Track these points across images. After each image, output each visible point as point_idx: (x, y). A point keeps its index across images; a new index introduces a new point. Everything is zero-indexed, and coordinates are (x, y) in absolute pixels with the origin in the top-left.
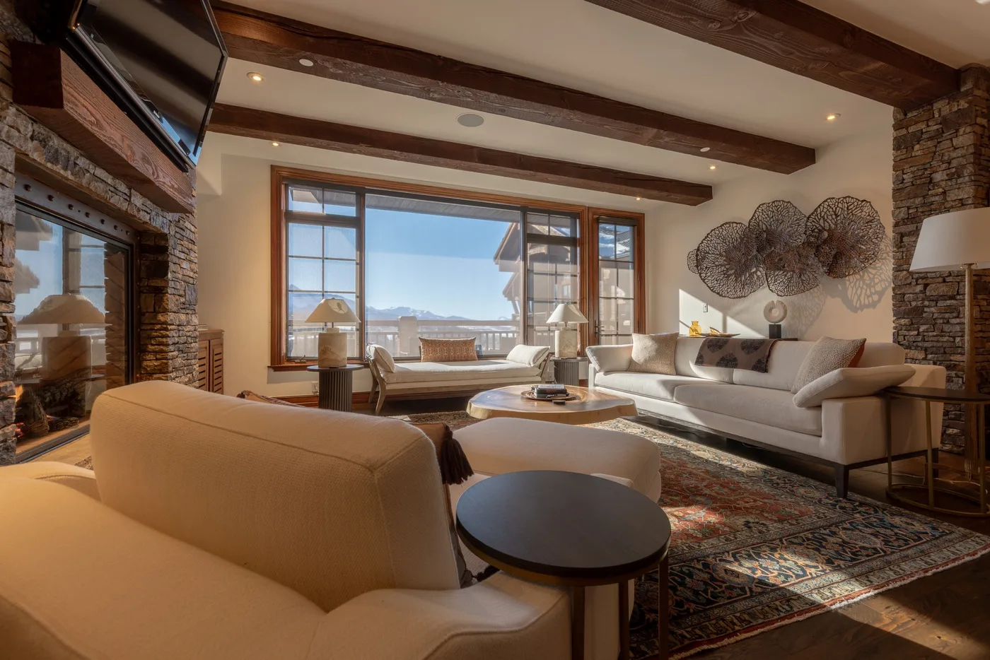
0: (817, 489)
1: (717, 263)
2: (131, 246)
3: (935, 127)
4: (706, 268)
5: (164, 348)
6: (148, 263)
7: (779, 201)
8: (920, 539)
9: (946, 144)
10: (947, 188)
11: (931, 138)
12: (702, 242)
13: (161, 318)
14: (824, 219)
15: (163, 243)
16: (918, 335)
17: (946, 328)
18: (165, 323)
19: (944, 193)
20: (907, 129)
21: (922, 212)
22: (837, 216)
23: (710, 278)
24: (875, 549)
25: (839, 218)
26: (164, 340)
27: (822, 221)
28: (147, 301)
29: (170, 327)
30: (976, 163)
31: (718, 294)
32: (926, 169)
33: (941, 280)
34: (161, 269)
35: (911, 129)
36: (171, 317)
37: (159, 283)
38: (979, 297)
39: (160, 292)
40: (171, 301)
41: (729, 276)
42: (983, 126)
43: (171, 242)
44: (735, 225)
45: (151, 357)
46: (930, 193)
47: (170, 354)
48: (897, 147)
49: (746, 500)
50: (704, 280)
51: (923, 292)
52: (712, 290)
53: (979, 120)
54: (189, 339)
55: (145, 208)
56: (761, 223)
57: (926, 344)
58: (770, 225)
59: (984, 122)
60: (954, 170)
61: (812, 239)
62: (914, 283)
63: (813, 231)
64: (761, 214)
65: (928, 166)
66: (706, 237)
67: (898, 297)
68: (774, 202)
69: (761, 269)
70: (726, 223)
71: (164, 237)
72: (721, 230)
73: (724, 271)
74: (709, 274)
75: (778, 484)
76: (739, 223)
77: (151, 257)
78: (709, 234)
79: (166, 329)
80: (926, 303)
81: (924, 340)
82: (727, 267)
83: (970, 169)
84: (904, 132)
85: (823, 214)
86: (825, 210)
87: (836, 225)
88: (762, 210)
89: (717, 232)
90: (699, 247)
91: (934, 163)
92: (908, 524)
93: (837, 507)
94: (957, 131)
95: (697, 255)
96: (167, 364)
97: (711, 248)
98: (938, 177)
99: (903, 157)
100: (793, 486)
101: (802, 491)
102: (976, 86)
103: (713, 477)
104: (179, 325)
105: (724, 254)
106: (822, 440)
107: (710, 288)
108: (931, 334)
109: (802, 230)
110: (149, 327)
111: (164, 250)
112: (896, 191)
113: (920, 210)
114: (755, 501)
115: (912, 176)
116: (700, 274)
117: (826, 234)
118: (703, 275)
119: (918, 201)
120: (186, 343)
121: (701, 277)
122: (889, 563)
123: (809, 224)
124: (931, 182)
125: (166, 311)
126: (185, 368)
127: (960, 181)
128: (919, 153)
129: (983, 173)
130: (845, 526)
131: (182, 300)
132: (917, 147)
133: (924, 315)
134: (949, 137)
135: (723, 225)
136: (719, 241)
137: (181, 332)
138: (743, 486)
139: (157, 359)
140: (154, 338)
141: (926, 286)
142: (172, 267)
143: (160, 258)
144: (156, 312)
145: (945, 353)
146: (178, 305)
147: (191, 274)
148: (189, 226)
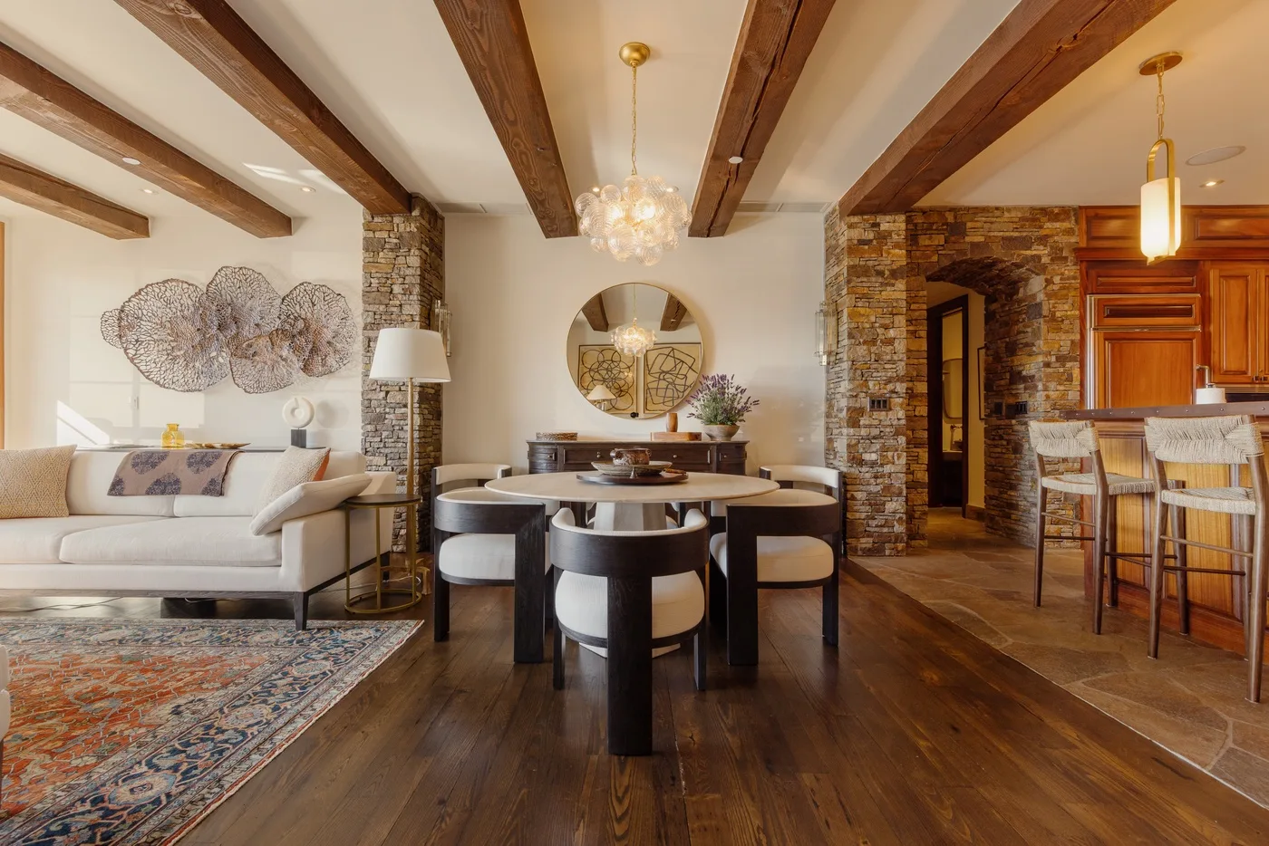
0: (275, 629)
1: (155, 337)
3: (396, 241)
4: (137, 341)
7: (249, 269)
8: (364, 644)
9: (401, 260)
10: (403, 302)
11: (392, 250)
12: (130, 301)
14: (300, 304)
16: (381, 441)
17: (401, 434)
19: (401, 305)
20: (374, 232)
21: (385, 320)
22: (314, 305)
23: (142, 358)
24: (324, 673)
25: (315, 307)
27: (298, 307)
30: (422, 285)
31: (158, 383)
32: (388, 278)
33: (397, 388)
35: (378, 235)
38: (423, 406)
41: (174, 359)
42: (426, 253)
44: (185, 286)
46: (391, 302)
48: (366, 249)
49: (179, 677)
50: (132, 360)
51: (385, 398)
52: (147, 377)
53: (424, 247)
56: (223, 292)
57: (387, 451)
58: (236, 297)
59: (427, 250)
60: (407, 286)
61: (287, 327)
62: (378, 390)
63: (288, 317)
64: (224, 280)
65: (389, 276)
66: (136, 294)
67: (366, 402)
68: (241, 268)
69: (224, 354)
70: (172, 280)
72: (163, 289)
73: (166, 350)
74: (142, 351)
75: (228, 639)
76: (192, 285)
78: (141, 290)
80: (387, 410)
81: (385, 447)
82: (174, 344)
83: (417, 290)
84: (371, 234)
85: (299, 298)
86: (301, 295)
87: (312, 314)
88: (226, 275)
89: (157, 290)
90: (123, 307)
91: (394, 276)
92: (357, 634)
93: (295, 642)
94: (410, 250)
95: (120, 319)
97: (145, 312)
98: (397, 289)
99: (371, 260)
100: (247, 636)
101: (257, 638)
102: (421, 215)
103: (131, 662)
105: (168, 325)
106: (282, 570)
107: (143, 373)
108: (390, 440)
109: (275, 312)
112: (366, 293)
113: (384, 318)
114: (193, 673)
115: (377, 281)
116: (126, 350)
117: (300, 324)
118: (131, 352)
119: (382, 308)
121: (127, 354)
122: (335, 681)
123: (283, 306)
124: (391, 292)
127: (411, 297)
128: (383, 261)
129: (426, 295)
130: (299, 661)
132: (381, 254)
133: (386, 421)
134: (404, 254)
135: (165, 282)
136: (160, 304)
138: (177, 660)
141: (387, 393)
145: (400, 458)
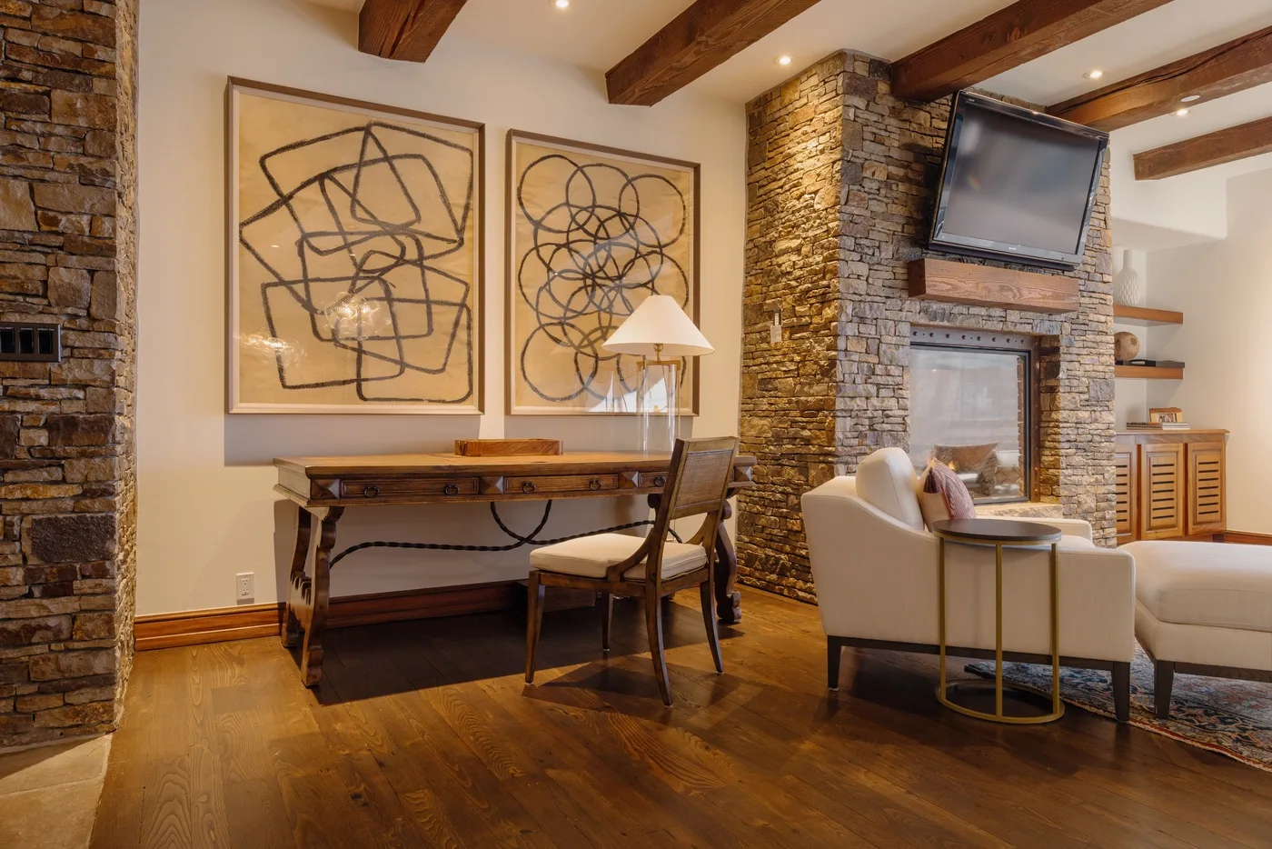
2: (1029, 352)
5: (1057, 445)
6: (1045, 364)
13: (1054, 416)
15: (1056, 344)
18: (1057, 421)
26: (1057, 437)
28: (1045, 398)
29: (1061, 425)
34: (1054, 370)
36: (1061, 415)
37: (1051, 382)
39: (1053, 390)
40: (1064, 399)
43: (1063, 342)
45: (1047, 452)
47: (1063, 451)
54: (1097, 438)
55: (1024, 321)
71: (1056, 338)
77: (1048, 358)
79: (1058, 427)
96: (1058, 460)
104: (1076, 423)
110: (1046, 425)
111: (1056, 350)
120: (1091, 441)
125: (1058, 409)
126: (1090, 468)
131: (1086, 396)
137: (1080, 431)
139: (1052, 455)
140: (1048, 435)
142: (1064, 366)
143: (1054, 359)
144: (1051, 410)
146: (1076, 403)
147: (1101, 368)
148: (1096, 317)
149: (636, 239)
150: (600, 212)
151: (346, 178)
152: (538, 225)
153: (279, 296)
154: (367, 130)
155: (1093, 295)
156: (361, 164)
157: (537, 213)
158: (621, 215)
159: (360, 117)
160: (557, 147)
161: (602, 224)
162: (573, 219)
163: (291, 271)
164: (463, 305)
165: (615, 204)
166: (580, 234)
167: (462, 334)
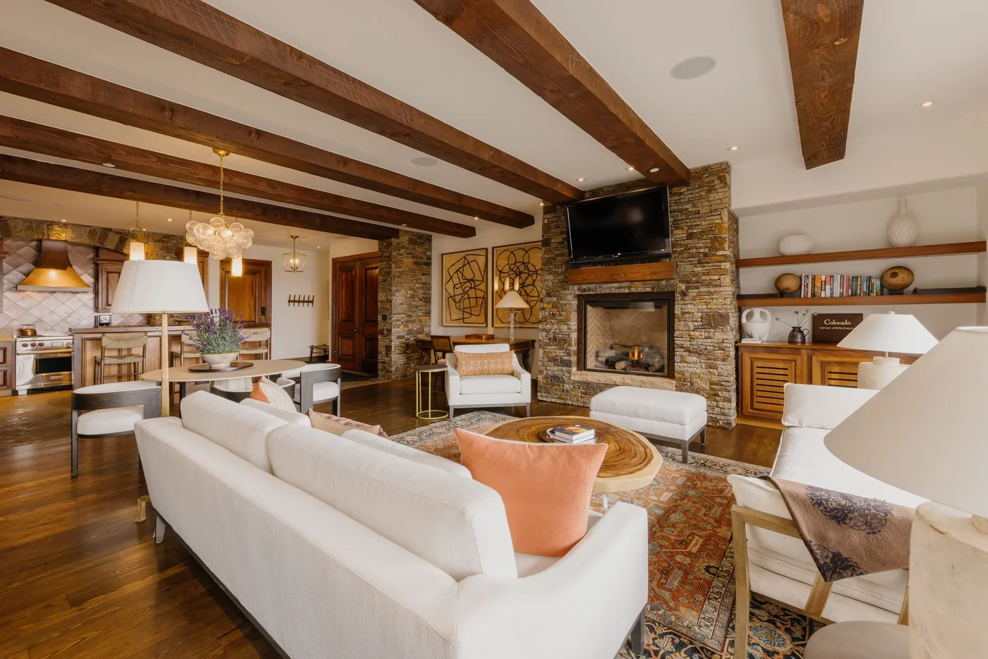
29: (676, 339)
40: (678, 325)
43: (677, 295)
47: (678, 353)
54: (710, 348)
55: (645, 286)
104: (690, 338)
120: (705, 349)
126: (704, 364)
131: (700, 323)
137: (692, 343)
142: (678, 307)
146: (689, 327)
147: (714, 307)
148: (707, 278)
149: (528, 270)
150: (518, 265)
151: (461, 270)
152: (501, 272)
153: (450, 299)
154: (465, 257)
155: (706, 265)
156: (464, 265)
157: (500, 269)
158: (523, 263)
159: (463, 255)
160: (505, 248)
161: (518, 268)
162: (510, 268)
163: (452, 295)
164: (483, 298)
165: (521, 260)
166: (512, 272)
167: (483, 305)
